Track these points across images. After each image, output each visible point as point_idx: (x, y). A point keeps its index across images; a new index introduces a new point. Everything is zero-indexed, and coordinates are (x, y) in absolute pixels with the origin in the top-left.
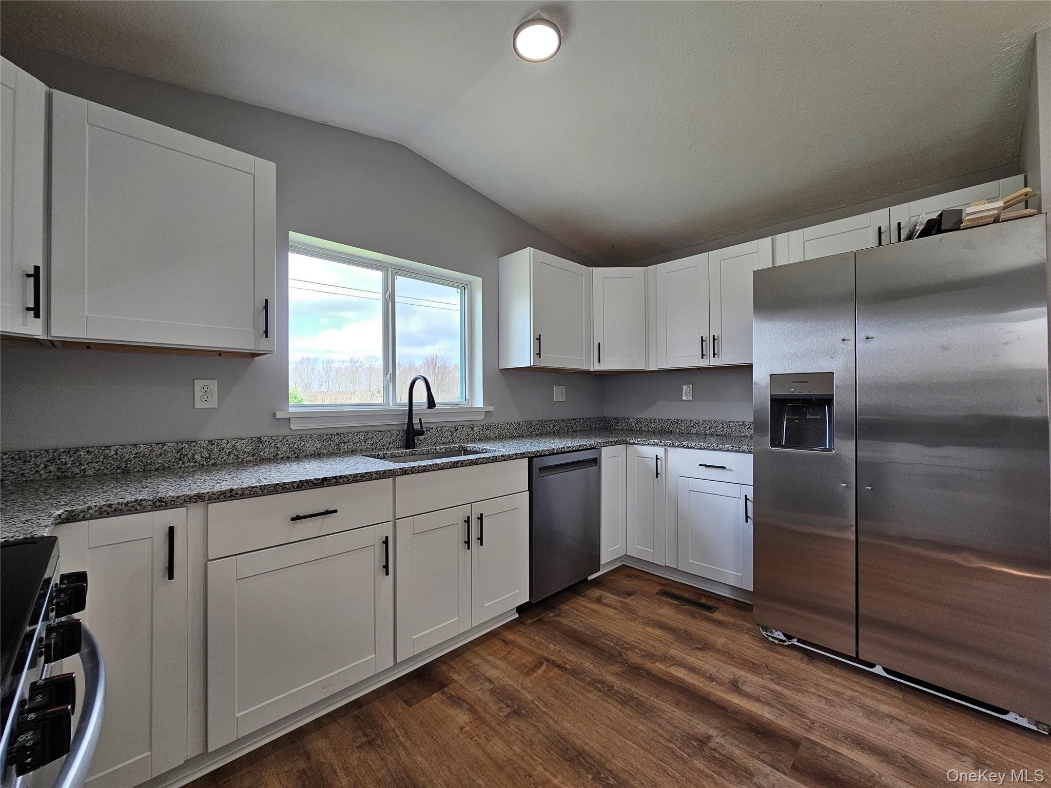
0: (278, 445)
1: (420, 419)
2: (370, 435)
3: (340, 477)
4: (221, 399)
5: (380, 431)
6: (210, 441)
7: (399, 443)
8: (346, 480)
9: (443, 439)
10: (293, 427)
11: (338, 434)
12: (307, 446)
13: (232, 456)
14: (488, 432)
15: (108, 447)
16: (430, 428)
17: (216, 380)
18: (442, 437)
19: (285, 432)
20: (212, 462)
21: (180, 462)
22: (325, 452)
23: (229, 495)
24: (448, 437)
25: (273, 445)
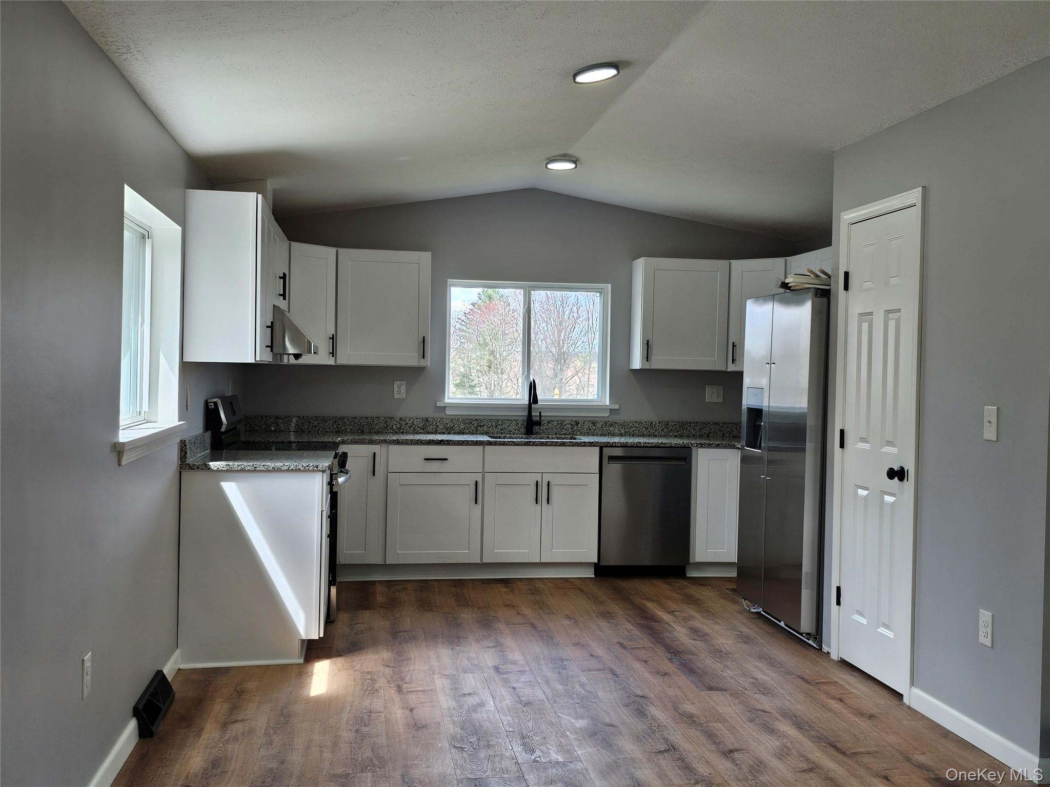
0: (438, 424)
1: (540, 413)
2: (500, 422)
3: (450, 441)
4: (407, 392)
5: (508, 420)
6: (401, 418)
7: (523, 430)
8: (453, 443)
9: (563, 430)
10: (448, 413)
11: (476, 420)
12: (456, 426)
13: (412, 428)
14: (611, 428)
15: (355, 418)
16: (551, 421)
17: (405, 382)
18: (563, 429)
19: (442, 415)
20: (401, 431)
21: (386, 429)
22: (467, 431)
23: (397, 442)
24: (568, 430)
25: (434, 424)
